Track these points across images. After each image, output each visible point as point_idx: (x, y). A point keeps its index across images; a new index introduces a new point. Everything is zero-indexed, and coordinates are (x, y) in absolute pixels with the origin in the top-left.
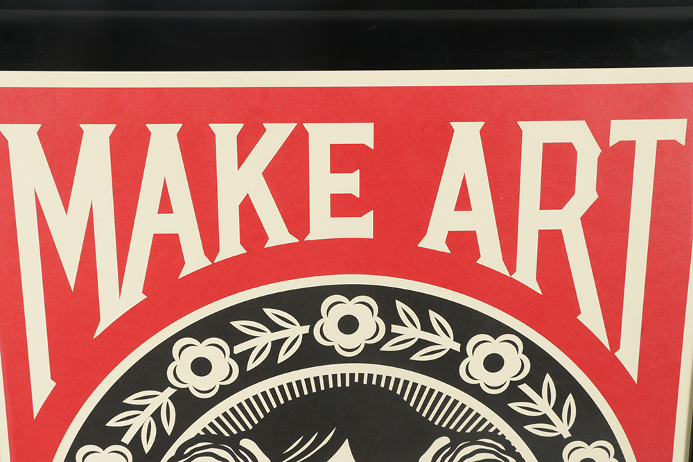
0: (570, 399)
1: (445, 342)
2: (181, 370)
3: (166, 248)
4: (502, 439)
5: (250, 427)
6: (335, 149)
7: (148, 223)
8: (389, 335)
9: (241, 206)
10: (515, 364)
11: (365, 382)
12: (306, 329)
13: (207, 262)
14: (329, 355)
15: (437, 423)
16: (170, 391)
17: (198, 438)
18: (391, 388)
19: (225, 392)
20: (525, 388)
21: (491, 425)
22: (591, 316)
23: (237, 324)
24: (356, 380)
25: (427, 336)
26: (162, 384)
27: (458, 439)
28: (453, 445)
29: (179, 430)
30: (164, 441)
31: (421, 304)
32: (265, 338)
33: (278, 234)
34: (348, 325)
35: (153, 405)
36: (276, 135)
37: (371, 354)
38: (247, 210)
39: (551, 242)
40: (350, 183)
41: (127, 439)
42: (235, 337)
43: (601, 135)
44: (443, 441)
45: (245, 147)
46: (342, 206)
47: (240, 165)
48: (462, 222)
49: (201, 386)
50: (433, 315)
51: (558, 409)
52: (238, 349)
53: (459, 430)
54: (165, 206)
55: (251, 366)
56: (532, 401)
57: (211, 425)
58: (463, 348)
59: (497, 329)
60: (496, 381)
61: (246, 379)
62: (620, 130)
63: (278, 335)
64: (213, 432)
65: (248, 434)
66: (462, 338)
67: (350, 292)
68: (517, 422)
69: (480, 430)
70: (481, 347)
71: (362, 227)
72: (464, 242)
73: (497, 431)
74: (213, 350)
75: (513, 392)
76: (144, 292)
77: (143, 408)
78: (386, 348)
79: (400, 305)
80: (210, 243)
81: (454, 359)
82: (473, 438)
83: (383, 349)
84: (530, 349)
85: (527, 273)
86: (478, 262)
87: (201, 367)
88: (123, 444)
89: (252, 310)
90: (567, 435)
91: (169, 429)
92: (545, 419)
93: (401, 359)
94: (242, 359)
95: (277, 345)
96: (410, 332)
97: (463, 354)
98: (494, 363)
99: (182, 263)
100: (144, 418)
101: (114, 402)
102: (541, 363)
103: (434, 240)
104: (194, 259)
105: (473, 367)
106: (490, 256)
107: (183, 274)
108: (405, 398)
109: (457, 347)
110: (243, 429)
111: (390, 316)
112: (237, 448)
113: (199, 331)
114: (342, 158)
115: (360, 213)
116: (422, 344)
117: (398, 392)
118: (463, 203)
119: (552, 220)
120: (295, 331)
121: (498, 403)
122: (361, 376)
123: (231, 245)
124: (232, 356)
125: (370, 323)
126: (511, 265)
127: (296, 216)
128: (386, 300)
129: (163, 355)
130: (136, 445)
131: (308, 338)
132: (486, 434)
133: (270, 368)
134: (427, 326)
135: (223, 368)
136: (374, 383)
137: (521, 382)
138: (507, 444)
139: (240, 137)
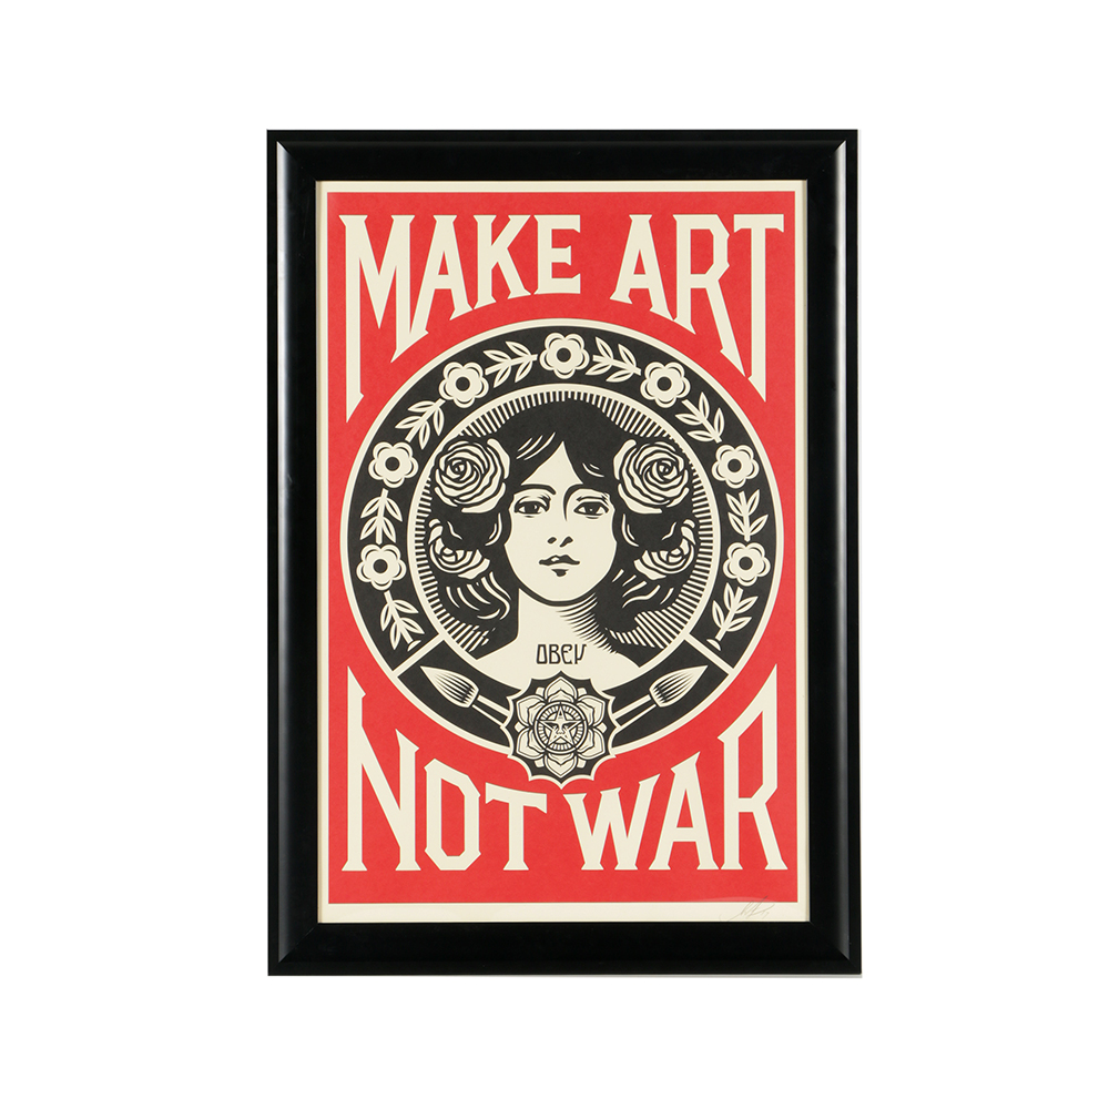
0: (719, 412)
1: (630, 368)
2: (448, 388)
3: (443, 299)
4: (672, 442)
5: (495, 430)
6: (555, 233)
7: (432, 282)
8: (592, 363)
9: (493, 270)
10: (680, 386)
11: (576, 398)
12: (535, 357)
13: (469, 309)
14: (550, 378)
15: (626, 429)
16: (440, 402)
17: (459, 438)
18: (593, 403)
19: (479, 403)
20: (687, 403)
21: (664, 432)
22: (730, 350)
23: (488, 353)
24: (569, 396)
25: (618, 364)
26: (435, 397)
27: (642, 442)
28: (638, 446)
29: (446, 431)
30: (435, 440)
31: (614, 340)
32: (508, 363)
33: (517, 289)
34: (564, 355)
35: (428, 412)
36: (517, 223)
37: (579, 377)
38: (497, 272)
39: (699, 297)
40: (565, 255)
41: (409, 438)
42: (487, 363)
43: (729, 225)
44: (631, 443)
45: (497, 230)
46: (560, 271)
47: (493, 242)
48: (639, 282)
49: (463, 398)
50: (621, 348)
51: (711, 420)
52: (489, 371)
53: (642, 435)
54: (443, 270)
55: (496, 384)
56: (691, 413)
57: (468, 428)
58: (643, 372)
59: (666, 359)
60: (666, 398)
61: (494, 393)
62: (741, 221)
63: (516, 361)
64: (469, 434)
65: (493, 436)
66: (642, 364)
67: (565, 331)
68: (683, 429)
69: (657, 435)
70: (656, 372)
71: (572, 286)
72: (640, 296)
73: (669, 436)
74: (470, 371)
75: (679, 407)
76: (427, 329)
77: (421, 414)
78: (590, 373)
79: (598, 341)
80: (472, 296)
81: (637, 380)
82: (652, 441)
83: (587, 373)
84: (689, 374)
85: (684, 319)
86: (652, 310)
87: (463, 384)
88: (407, 442)
89: (499, 343)
90: (719, 440)
91: (439, 431)
92: (702, 427)
93: (600, 381)
94: (491, 378)
95: (515, 368)
96: (606, 360)
97: (643, 377)
98: (664, 384)
99: (452, 309)
100: (422, 422)
101: (401, 411)
102: (698, 386)
103: (621, 295)
104: (461, 307)
105: (650, 387)
106: (659, 306)
107: (453, 317)
108: (604, 411)
109: (638, 372)
110: (490, 432)
111: (592, 349)
112: (486, 446)
113: (462, 358)
114: (560, 238)
115: (571, 276)
116: (614, 369)
117: (599, 406)
118: (640, 269)
119: (699, 281)
120: (527, 359)
121: (669, 414)
122: (573, 393)
123: (485, 297)
124: (484, 376)
125: (579, 355)
126: (674, 315)
127: (530, 278)
128: (589, 336)
129: (437, 375)
130: (415, 443)
131: (536, 364)
132: (661, 438)
133: (510, 386)
134: (617, 357)
135: (478, 386)
136: (582, 399)
137: (684, 399)
138: (676, 446)
139: (494, 224)
